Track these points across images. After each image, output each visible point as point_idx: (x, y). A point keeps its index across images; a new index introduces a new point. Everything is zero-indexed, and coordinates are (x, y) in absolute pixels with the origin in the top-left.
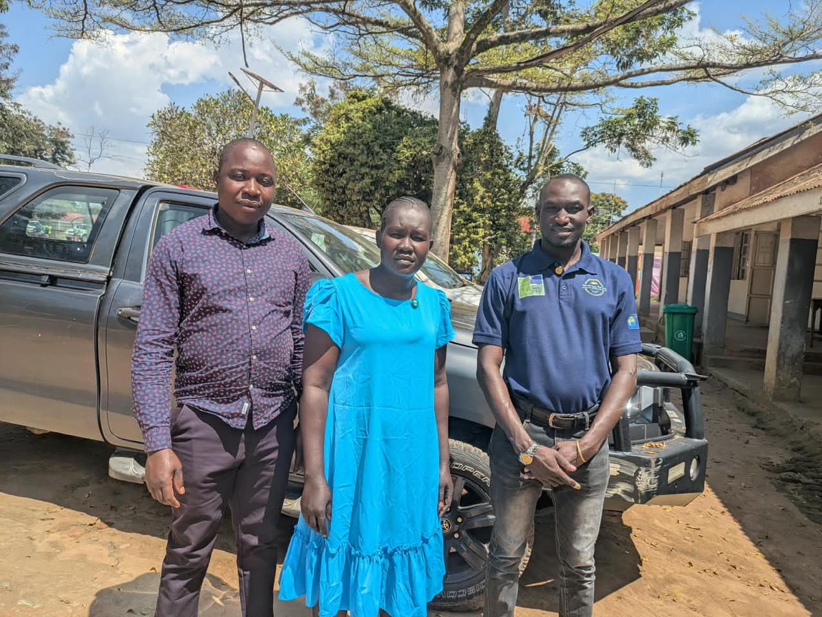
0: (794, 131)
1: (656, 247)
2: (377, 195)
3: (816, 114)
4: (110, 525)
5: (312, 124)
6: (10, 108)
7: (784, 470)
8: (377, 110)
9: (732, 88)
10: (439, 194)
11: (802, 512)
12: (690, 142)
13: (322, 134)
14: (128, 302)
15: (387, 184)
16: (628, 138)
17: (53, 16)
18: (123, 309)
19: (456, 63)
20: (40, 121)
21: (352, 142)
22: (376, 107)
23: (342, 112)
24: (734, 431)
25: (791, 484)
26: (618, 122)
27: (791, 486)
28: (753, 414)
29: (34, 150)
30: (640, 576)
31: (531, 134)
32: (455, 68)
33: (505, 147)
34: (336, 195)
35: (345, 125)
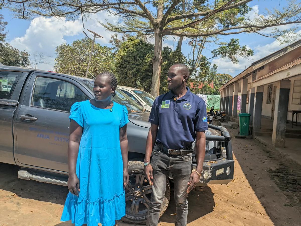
0: (283, 50)
1: (239, 93)
2: (138, 75)
3: (291, 44)
4: (19, 196)
5: (116, 50)
6: (4, 45)
7: (275, 172)
8: (138, 44)
9: (261, 34)
10: (155, 74)
11: (278, 187)
12: (251, 55)
13: (118, 53)
14: (24, 113)
15: (142, 71)
16: (229, 53)
17: (12, 11)
18: (22, 116)
19: (160, 26)
20: (17, 50)
21: (129, 56)
22: (138, 43)
23: (125, 45)
24: (260, 158)
25: (276, 177)
26: (225, 48)
27: (276, 178)
28: (268, 152)
29: (15, 60)
30: (213, 210)
31: (193, 52)
32: (160, 28)
33: (184, 57)
34: (123, 75)
35: (126, 50)
